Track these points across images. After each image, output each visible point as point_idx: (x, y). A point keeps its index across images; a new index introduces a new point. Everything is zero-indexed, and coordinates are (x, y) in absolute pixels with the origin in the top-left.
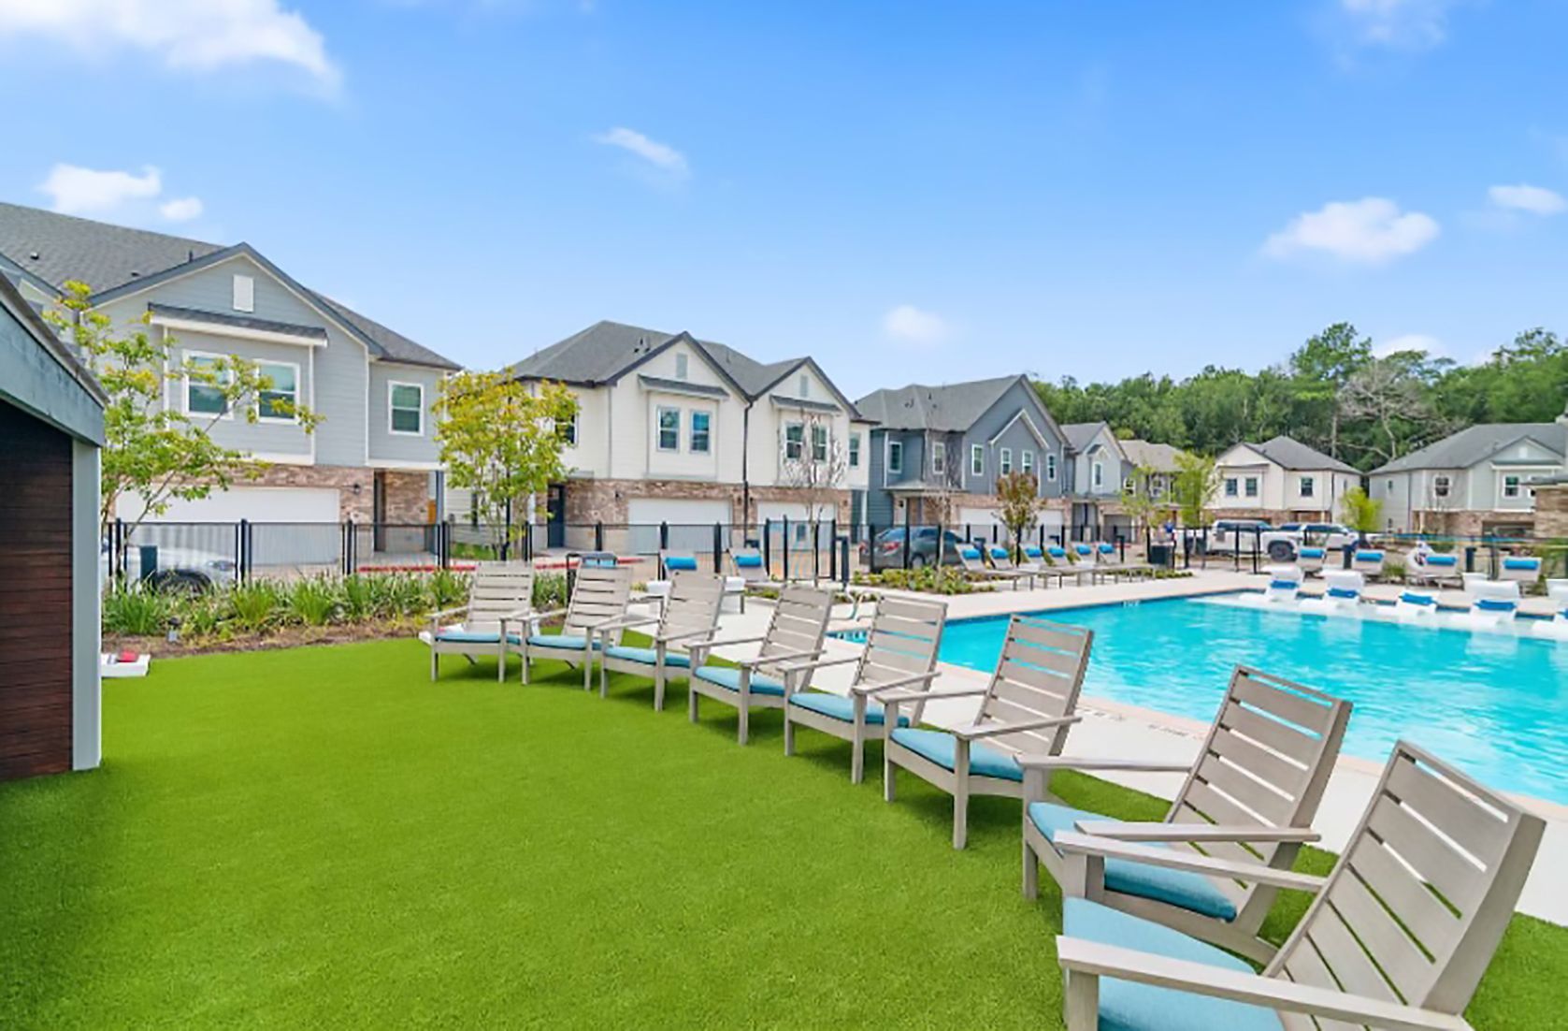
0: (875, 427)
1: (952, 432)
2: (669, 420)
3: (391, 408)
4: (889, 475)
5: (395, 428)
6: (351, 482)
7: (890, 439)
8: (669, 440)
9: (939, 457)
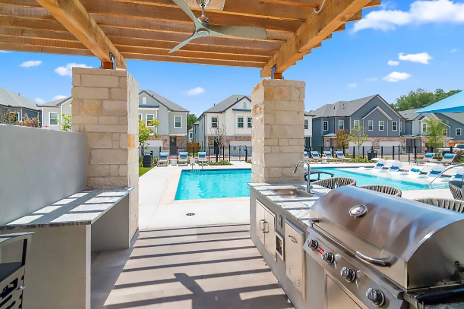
0: (314, 117)
1: (346, 117)
2: (241, 120)
3: (175, 122)
4: (323, 131)
5: (176, 126)
6: (165, 139)
7: (323, 120)
8: (241, 125)
9: (341, 125)
